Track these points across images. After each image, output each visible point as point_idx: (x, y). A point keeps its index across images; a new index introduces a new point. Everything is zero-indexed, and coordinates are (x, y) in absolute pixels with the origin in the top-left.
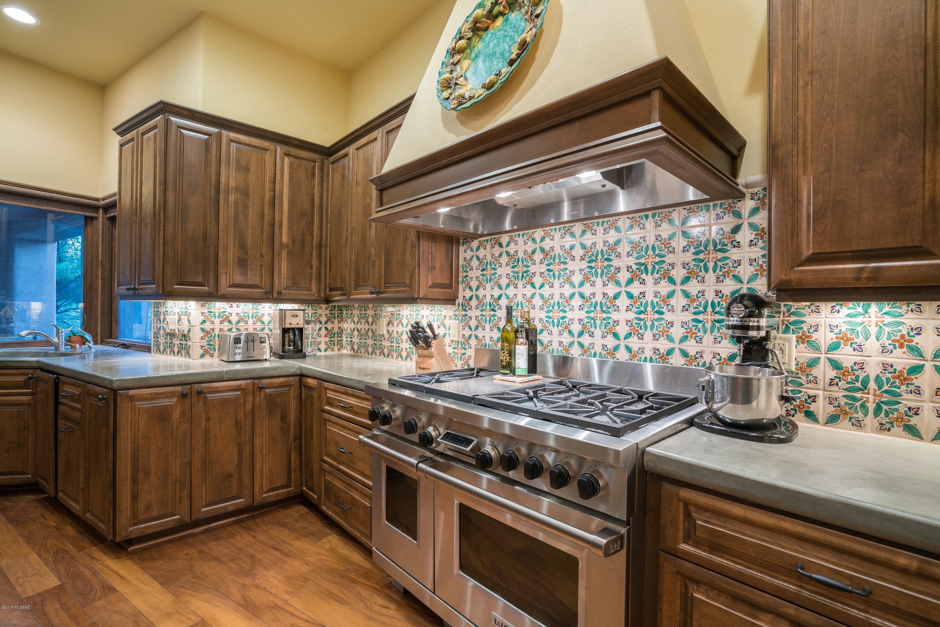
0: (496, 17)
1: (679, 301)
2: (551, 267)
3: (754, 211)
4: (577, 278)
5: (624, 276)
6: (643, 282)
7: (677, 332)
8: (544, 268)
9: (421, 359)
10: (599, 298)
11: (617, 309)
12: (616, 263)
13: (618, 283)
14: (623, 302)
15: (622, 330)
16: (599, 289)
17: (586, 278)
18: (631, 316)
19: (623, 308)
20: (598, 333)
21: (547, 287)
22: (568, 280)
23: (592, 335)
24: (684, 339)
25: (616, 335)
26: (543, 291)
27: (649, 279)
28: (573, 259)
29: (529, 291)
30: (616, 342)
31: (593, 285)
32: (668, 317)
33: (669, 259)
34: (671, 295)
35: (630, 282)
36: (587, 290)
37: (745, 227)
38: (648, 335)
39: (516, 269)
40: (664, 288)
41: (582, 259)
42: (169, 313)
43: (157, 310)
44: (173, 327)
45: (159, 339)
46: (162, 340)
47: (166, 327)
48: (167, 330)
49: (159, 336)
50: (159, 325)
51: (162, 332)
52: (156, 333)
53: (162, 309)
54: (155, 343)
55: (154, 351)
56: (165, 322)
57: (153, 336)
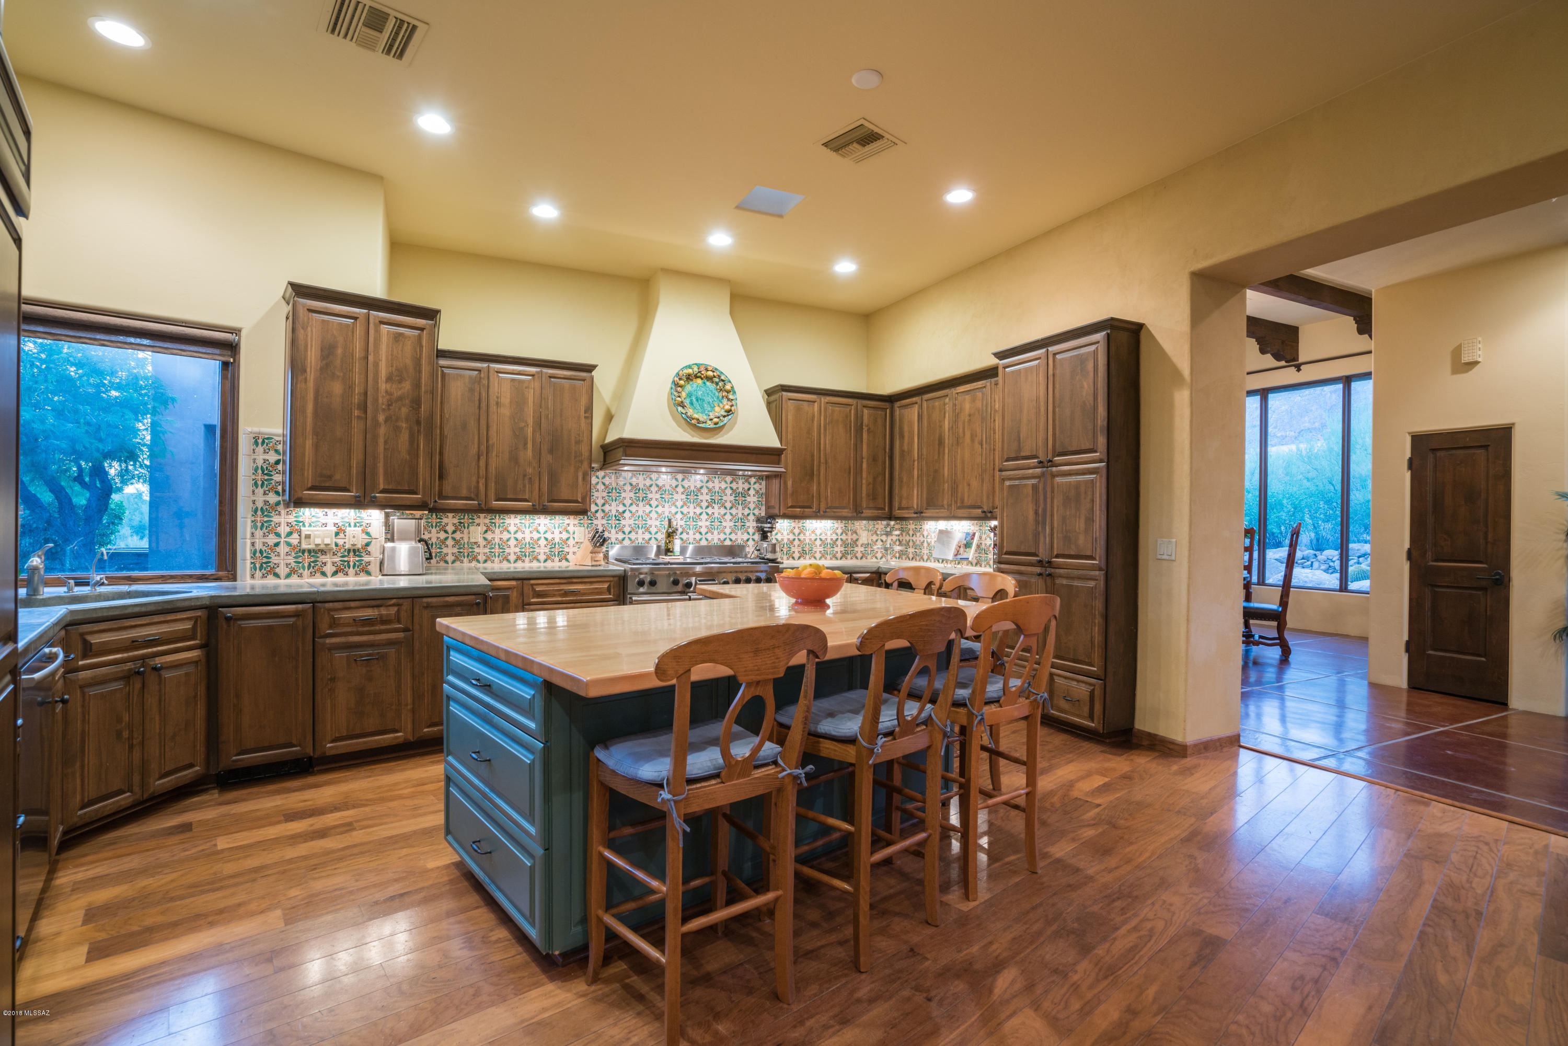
0: (698, 377)
1: (728, 517)
2: (663, 496)
3: (755, 483)
4: (679, 504)
5: (704, 504)
6: (713, 508)
7: (728, 531)
8: (658, 496)
9: (594, 555)
10: (691, 514)
11: (701, 520)
12: (700, 497)
13: (701, 508)
14: (704, 517)
15: (704, 530)
16: (691, 510)
17: (685, 504)
18: (708, 523)
19: (704, 520)
20: (691, 532)
21: (660, 507)
22: (674, 504)
23: (688, 533)
24: (730, 534)
25: (701, 533)
26: (657, 509)
27: (716, 506)
28: (677, 493)
29: (648, 509)
30: (700, 537)
32: (724, 524)
33: (724, 498)
34: (725, 514)
35: (707, 507)
36: (685, 510)
37: (752, 489)
38: (716, 532)
39: (637, 495)
40: (723, 511)
41: (682, 493)
42: (307, 524)
43: (266, 519)
44: (323, 541)
45: (274, 559)
46: (283, 559)
47: (300, 543)
48: (304, 546)
49: (272, 555)
50: (271, 540)
51: (283, 549)
52: (261, 552)
53: (284, 519)
54: (258, 566)
55: (253, 576)
56: (295, 535)
57: (248, 555)
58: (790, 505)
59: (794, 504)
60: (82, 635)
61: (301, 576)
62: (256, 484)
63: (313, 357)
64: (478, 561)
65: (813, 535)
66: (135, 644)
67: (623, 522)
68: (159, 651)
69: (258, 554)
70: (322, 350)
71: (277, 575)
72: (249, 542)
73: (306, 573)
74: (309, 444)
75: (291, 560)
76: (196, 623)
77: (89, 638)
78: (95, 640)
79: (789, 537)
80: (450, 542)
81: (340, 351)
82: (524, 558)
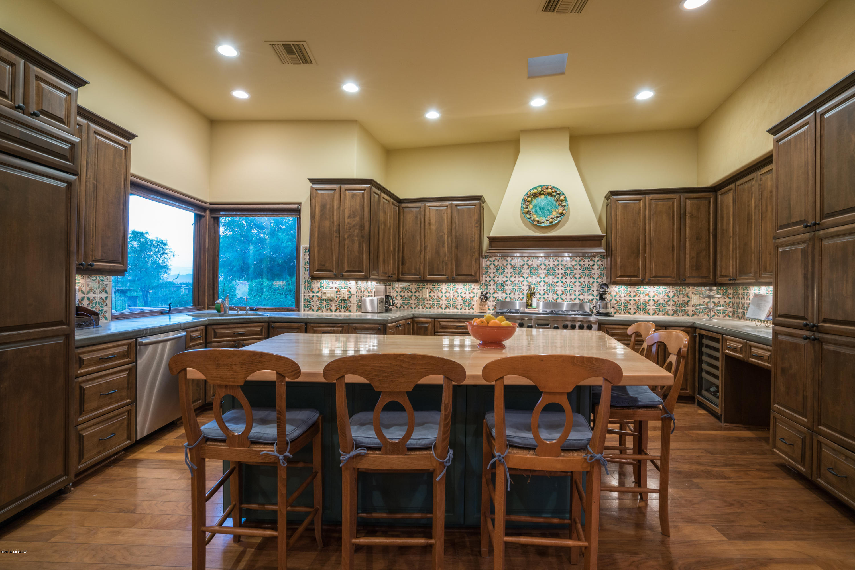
0: (542, 194)
1: (577, 284)
2: (532, 271)
3: (598, 261)
4: (542, 276)
5: (560, 276)
6: (566, 278)
7: (577, 293)
8: (528, 271)
9: (482, 306)
10: (551, 282)
11: (558, 286)
12: (557, 271)
13: (558, 278)
14: (560, 284)
15: (559, 293)
16: (551, 279)
17: (546, 276)
18: (563, 288)
19: (560, 286)
20: (551, 294)
21: (530, 278)
22: (539, 276)
23: (548, 295)
24: (579, 295)
25: (557, 295)
26: (528, 279)
27: (568, 277)
28: (541, 269)
29: (521, 279)
30: (557, 297)
31: (549, 278)
32: (574, 289)
33: (575, 271)
34: (575, 282)
35: (562, 278)
36: (546, 280)
37: (596, 265)
38: (568, 294)
39: (515, 271)
40: (573, 280)
41: (545, 269)
42: (325, 287)
43: (309, 285)
44: (331, 295)
45: (312, 303)
46: (315, 304)
47: (322, 296)
48: (323, 298)
49: (311, 301)
50: (311, 294)
51: (315, 299)
52: (307, 300)
53: (316, 285)
54: (306, 306)
55: (304, 310)
56: (320, 292)
57: (303, 301)
58: (619, 275)
59: (622, 274)
60: (214, 329)
61: (322, 311)
62: (305, 270)
63: (318, 210)
64: (427, 308)
65: (647, 297)
66: (234, 335)
67: (506, 287)
68: (245, 338)
69: (306, 301)
70: (321, 207)
71: (313, 310)
72: (303, 295)
73: (324, 310)
74: (316, 250)
75: (318, 304)
76: (262, 328)
77: (216, 330)
78: (219, 331)
79: (626, 298)
80: (413, 298)
81: (328, 206)
82: (450, 307)
